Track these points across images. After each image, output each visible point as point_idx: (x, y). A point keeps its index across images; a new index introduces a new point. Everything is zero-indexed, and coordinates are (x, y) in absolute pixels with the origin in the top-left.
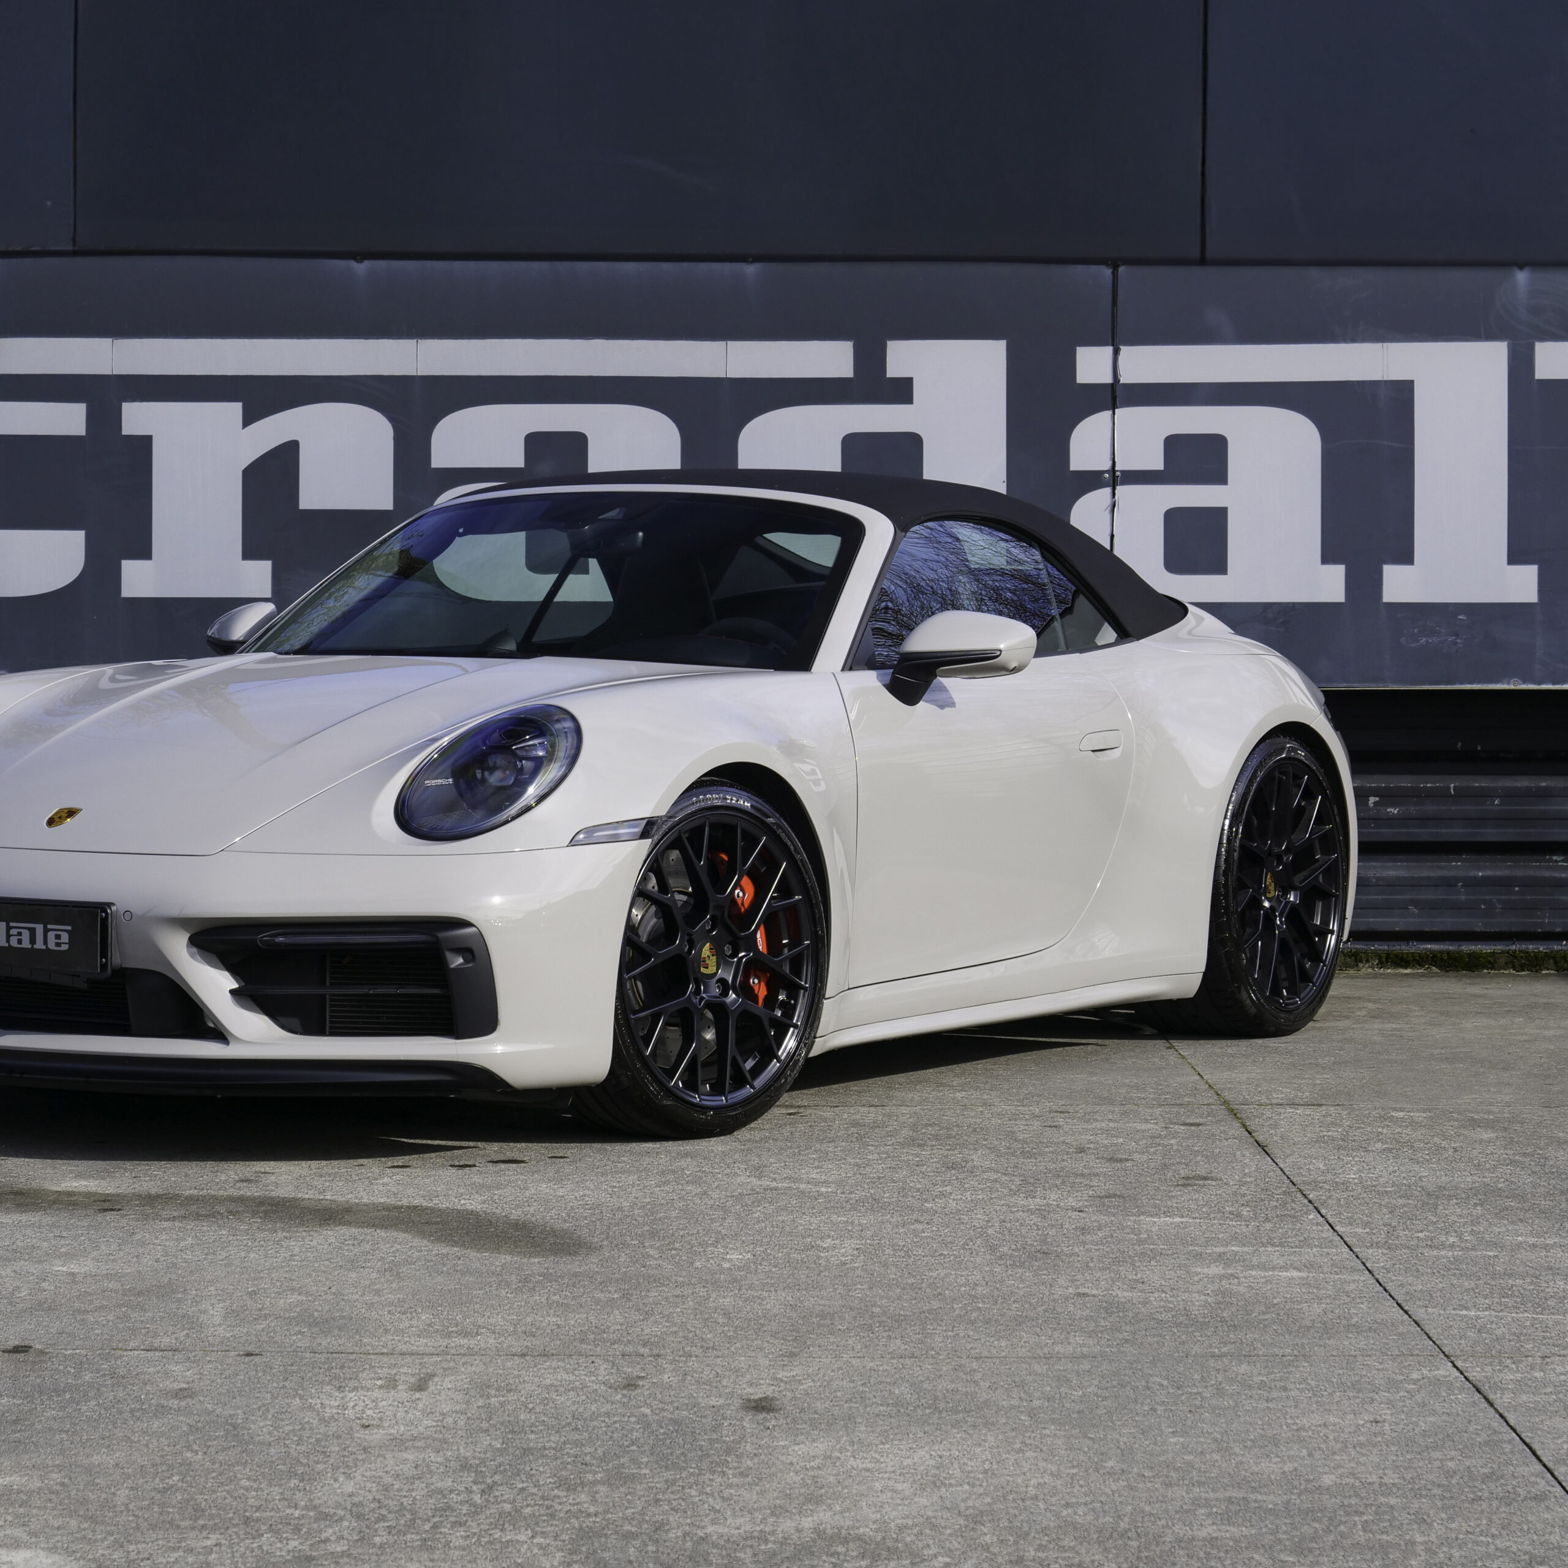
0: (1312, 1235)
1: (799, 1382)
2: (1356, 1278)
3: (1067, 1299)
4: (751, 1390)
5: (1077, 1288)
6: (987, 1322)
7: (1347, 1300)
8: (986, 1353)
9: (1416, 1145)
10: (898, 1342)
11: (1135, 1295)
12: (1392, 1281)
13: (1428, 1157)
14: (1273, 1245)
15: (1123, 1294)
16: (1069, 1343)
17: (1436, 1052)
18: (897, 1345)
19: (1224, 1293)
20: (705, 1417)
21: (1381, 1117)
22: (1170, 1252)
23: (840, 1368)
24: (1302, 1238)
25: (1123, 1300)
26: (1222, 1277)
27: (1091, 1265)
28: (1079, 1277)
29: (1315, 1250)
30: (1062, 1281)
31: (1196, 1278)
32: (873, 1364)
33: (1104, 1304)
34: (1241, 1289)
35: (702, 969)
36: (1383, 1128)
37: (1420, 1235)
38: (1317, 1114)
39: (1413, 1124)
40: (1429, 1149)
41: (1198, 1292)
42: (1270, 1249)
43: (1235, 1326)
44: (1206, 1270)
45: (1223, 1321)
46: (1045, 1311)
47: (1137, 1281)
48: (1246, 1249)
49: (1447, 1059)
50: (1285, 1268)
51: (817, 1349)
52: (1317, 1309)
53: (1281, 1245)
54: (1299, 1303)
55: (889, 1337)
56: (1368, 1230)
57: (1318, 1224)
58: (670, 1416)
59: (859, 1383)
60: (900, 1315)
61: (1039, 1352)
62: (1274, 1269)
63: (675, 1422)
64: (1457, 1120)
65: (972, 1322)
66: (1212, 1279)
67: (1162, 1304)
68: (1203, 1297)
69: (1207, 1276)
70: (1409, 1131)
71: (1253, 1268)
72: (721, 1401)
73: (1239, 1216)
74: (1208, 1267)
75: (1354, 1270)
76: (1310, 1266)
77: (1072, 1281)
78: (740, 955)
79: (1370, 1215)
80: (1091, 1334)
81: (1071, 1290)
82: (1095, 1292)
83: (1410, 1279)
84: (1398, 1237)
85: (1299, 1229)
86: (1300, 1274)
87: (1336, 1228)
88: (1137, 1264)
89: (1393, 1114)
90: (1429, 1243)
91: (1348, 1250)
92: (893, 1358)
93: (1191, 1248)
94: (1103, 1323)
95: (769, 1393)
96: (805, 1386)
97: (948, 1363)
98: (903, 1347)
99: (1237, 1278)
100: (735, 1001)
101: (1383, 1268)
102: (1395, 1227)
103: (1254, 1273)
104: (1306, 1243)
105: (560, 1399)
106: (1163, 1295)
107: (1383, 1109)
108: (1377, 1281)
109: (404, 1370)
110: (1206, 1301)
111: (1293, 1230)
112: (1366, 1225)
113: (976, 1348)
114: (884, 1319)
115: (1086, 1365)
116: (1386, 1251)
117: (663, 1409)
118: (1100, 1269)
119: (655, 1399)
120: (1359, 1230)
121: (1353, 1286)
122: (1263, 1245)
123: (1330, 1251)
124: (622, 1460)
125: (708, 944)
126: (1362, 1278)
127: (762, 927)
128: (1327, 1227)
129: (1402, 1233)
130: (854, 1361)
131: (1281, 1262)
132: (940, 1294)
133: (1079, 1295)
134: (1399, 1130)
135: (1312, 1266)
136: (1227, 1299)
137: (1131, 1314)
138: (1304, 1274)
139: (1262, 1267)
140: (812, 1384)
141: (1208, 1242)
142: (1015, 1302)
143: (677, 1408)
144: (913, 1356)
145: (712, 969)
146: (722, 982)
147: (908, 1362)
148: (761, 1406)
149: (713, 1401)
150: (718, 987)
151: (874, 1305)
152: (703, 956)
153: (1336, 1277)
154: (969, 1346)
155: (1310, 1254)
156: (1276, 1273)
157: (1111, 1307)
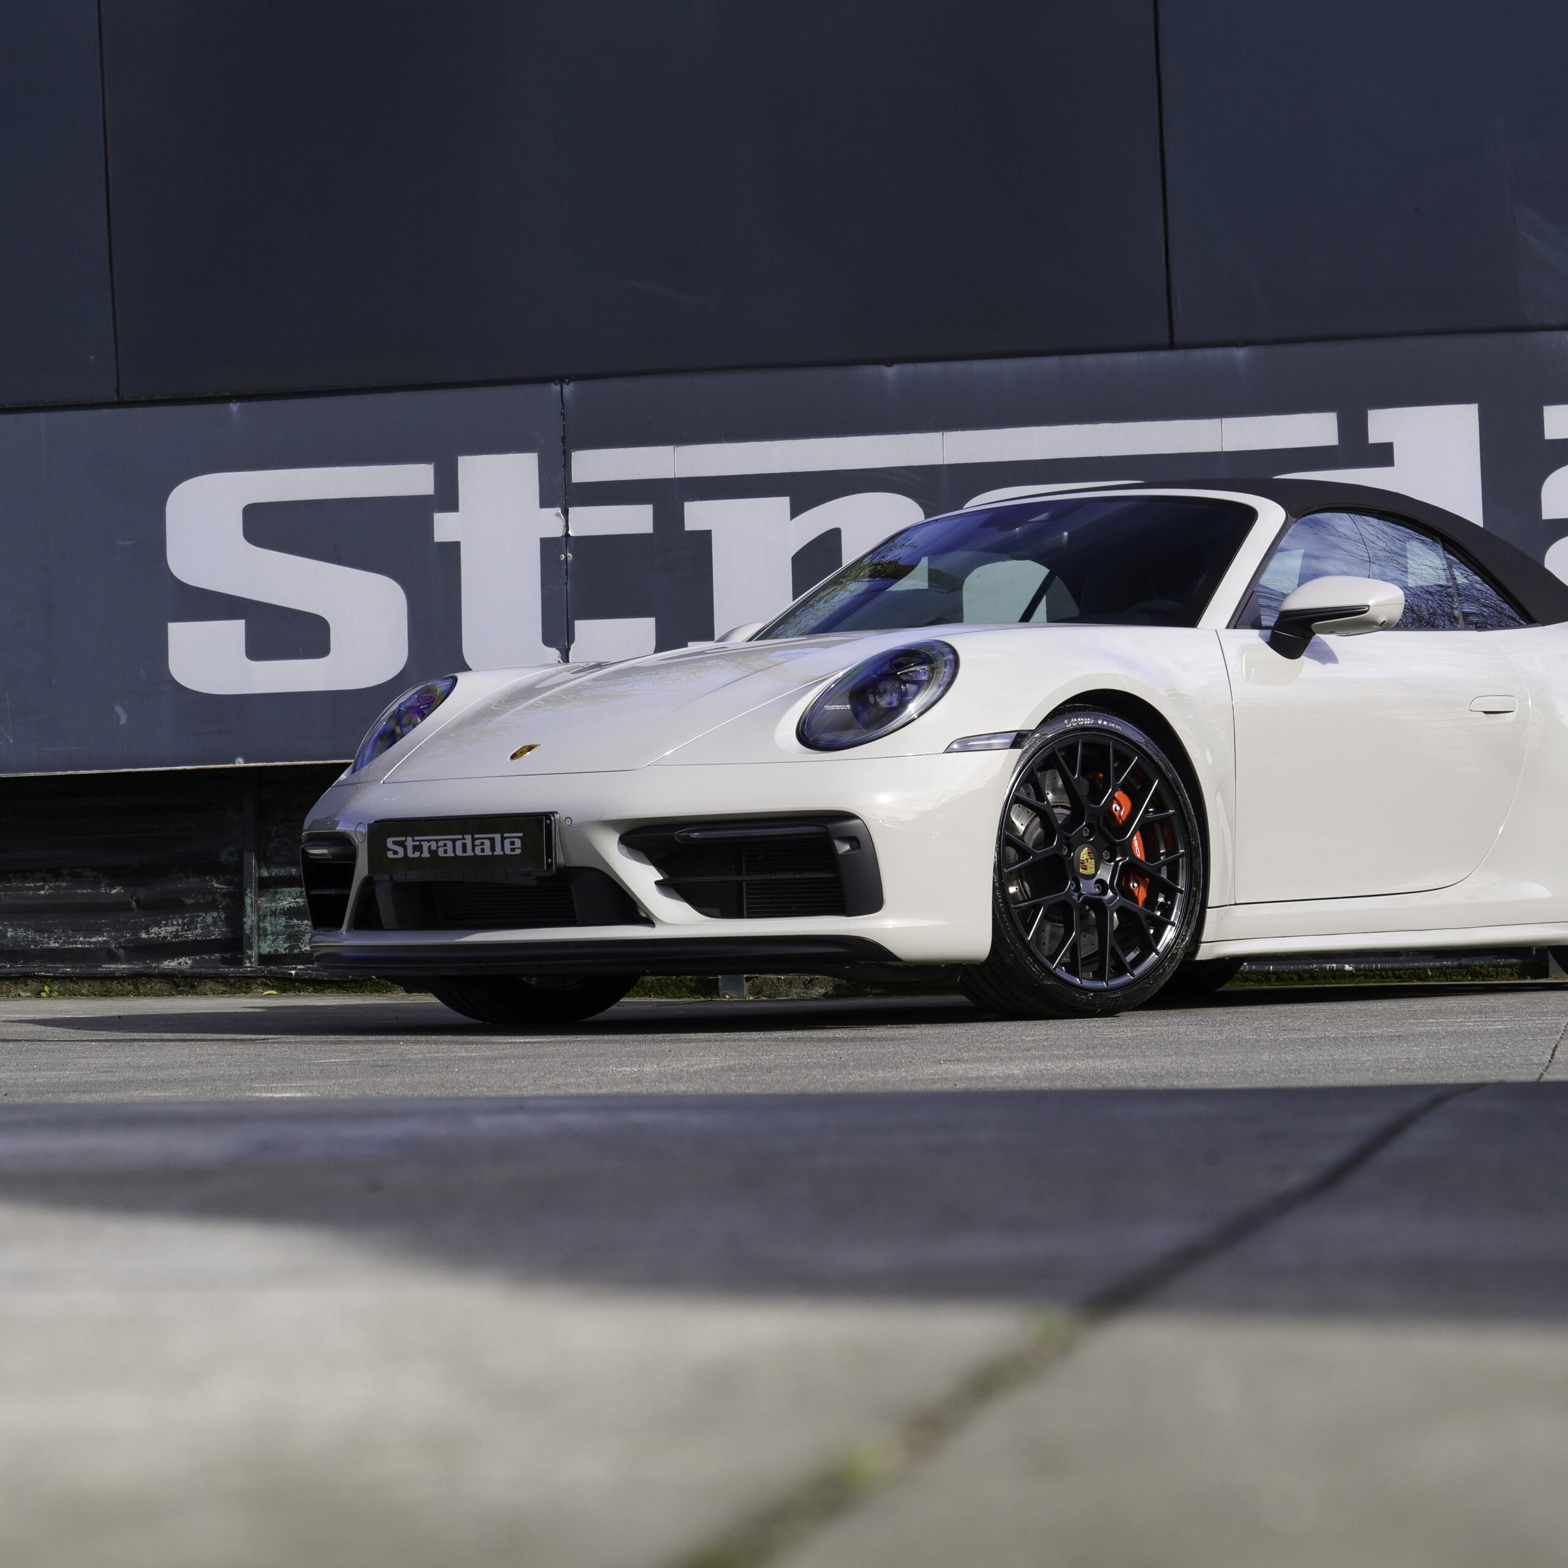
35: (1081, 870)
78: (1118, 859)
100: (1112, 899)
125: (1086, 849)
127: (1138, 833)
145: (1090, 871)
146: (1101, 882)
150: (1098, 888)
152: (1081, 859)
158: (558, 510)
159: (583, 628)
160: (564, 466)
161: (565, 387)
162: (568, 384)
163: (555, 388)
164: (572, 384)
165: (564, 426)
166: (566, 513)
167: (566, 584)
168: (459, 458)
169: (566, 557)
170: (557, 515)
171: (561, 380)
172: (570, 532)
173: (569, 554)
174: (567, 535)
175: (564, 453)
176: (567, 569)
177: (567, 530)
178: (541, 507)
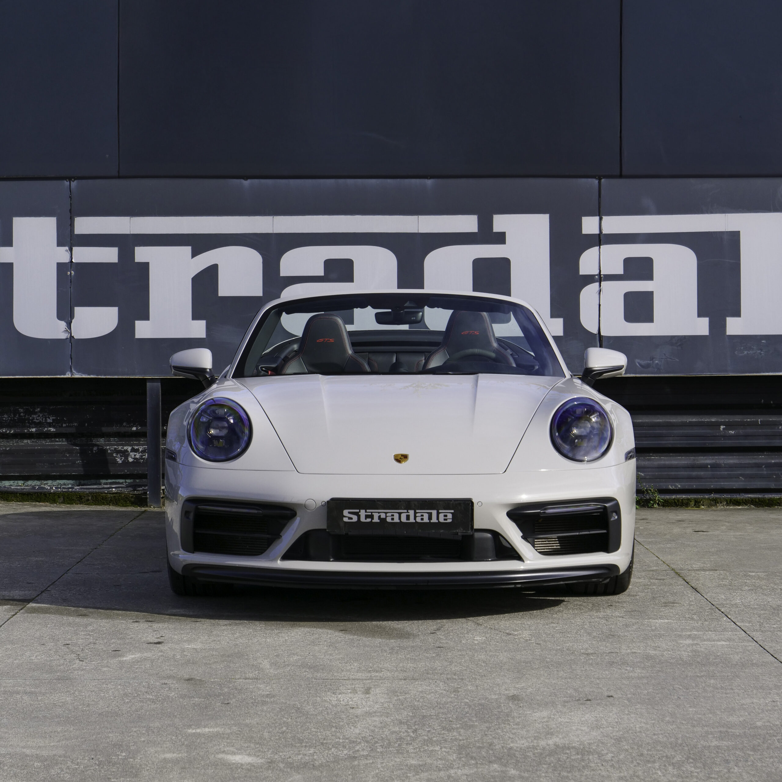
0: (727, 627)
1: (526, 689)
2: (751, 644)
3: (628, 654)
4: (507, 692)
5: (631, 650)
6: (597, 664)
7: (749, 653)
8: (601, 677)
9: (763, 587)
10: (562, 672)
11: (657, 652)
12: (767, 645)
13: (769, 593)
14: (711, 631)
15: (652, 652)
16: (635, 672)
17: (762, 545)
18: (561, 673)
19: (695, 651)
20: (493, 703)
21: (745, 575)
22: (667, 635)
23: (541, 683)
24: (723, 628)
25: (652, 654)
26: (692, 645)
27: (634, 640)
28: (631, 645)
29: (730, 633)
30: (623, 647)
31: (681, 645)
32: (554, 681)
33: (645, 656)
34: (702, 650)
36: (747, 580)
37: (774, 626)
38: (716, 574)
39: (759, 578)
40: (769, 589)
41: (684, 651)
42: (710, 633)
43: (703, 664)
44: (685, 642)
45: (698, 662)
46: (620, 659)
47: (656, 647)
48: (700, 633)
49: (768, 549)
50: (719, 640)
51: (528, 676)
52: (737, 657)
53: (715, 631)
54: (729, 655)
55: (558, 671)
56: (751, 624)
57: (728, 622)
58: (478, 703)
59: (552, 689)
60: (559, 662)
61: (624, 676)
62: (714, 641)
63: (481, 705)
64: (779, 576)
65: (591, 664)
66: (689, 645)
67: (670, 656)
68: (686, 653)
69: (686, 644)
70: (758, 581)
71: (705, 640)
72: (497, 697)
73: (692, 619)
74: (685, 641)
75: (749, 641)
76: (729, 640)
77: (628, 647)
79: (751, 618)
80: (643, 668)
81: (629, 651)
82: (639, 651)
83: (774, 645)
84: (765, 627)
85: (721, 624)
86: (726, 643)
87: (737, 624)
88: (654, 640)
89: (750, 574)
90: (779, 629)
91: (744, 633)
92: (562, 679)
93: (676, 633)
94: (647, 664)
95: (515, 693)
96: (529, 690)
97: (586, 681)
98: (565, 675)
99: (699, 645)
101: (761, 640)
102: (762, 623)
103: (706, 643)
104: (725, 630)
105: (429, 697)
106: (669, 652)
107: (745, 571)
108: (760, 645)
109: (357, 686)
110: (688, 655)
111: (718, 624)
112: (750, 622)
113: (596, 675)
114: (552, 663)
115: (645, 681)
116: (761, 633)
117: (473, 700)
118: (639, 642)
119: (468, 696)
120: (747, 624)
121: (750, 648)
122: (707, 631)
123: (736, 633)
124: (465, 720)
126: (753, 644)
128: (733, 623)
129: (766, 625)
130: (546, 680)
131: (716, 638)
132: (572, 653)
133: (633, 653)
134: (754, 581)
135: (730, 640)
136: (697, 654)
137: (658, 660)
138: (728, 643)
139: (709, 640)
140: (532, 690)
141: (682, 630)
142: (606, 656)
143: (479, 700)
144: (570, 678)
147: (569, 680)
148: (514, 698)
149: (493, 697)
151: (546, 658)
153: (742, 644)
154: (593, 674)
155: (728, 634)
156: (715, 643)
157: (648, 657)
158: (67, 248)
159: (79, 311)
160: (71, 225)
161: (72, 182)
162: (73, 182)
163: (67, 183)
164: (75, 182)
165: (71, 203)
166: (71, 250)
167: (70, 287)
168: (14, 218)
169: (71, 273)
170: (66, 251)
171: (70, 179)
172: (73, 260)
173: (72, 272)
174: (71, 262)
175: (71, 218)
176: (71, 280)
177: (72, 259)
178: (58, 246)
